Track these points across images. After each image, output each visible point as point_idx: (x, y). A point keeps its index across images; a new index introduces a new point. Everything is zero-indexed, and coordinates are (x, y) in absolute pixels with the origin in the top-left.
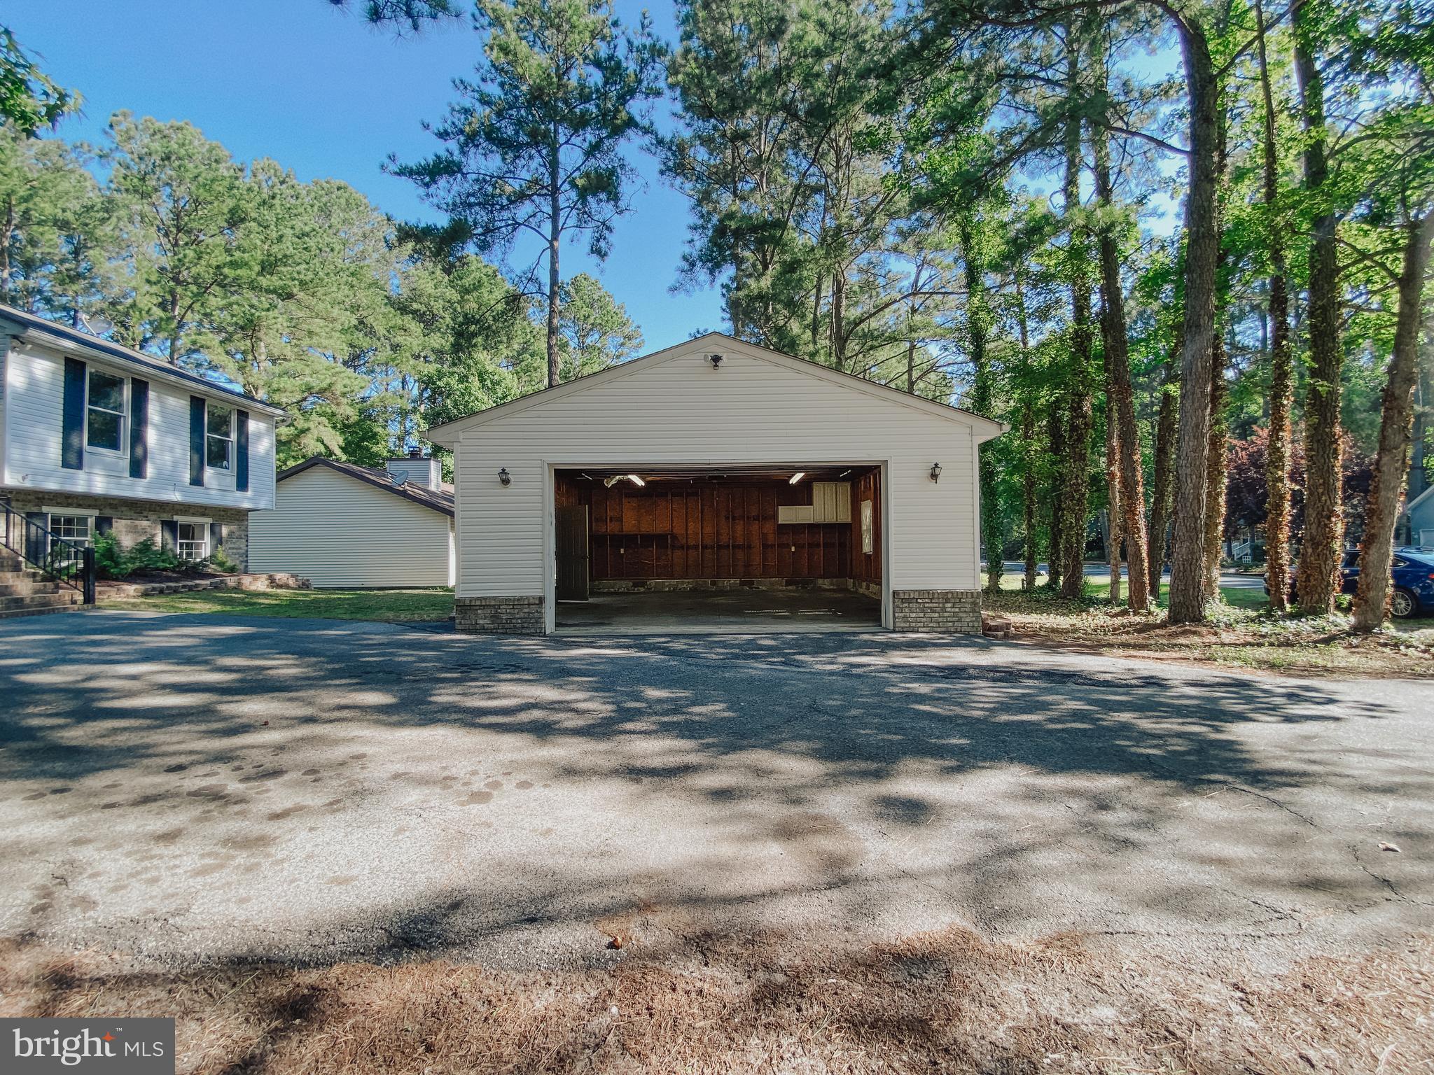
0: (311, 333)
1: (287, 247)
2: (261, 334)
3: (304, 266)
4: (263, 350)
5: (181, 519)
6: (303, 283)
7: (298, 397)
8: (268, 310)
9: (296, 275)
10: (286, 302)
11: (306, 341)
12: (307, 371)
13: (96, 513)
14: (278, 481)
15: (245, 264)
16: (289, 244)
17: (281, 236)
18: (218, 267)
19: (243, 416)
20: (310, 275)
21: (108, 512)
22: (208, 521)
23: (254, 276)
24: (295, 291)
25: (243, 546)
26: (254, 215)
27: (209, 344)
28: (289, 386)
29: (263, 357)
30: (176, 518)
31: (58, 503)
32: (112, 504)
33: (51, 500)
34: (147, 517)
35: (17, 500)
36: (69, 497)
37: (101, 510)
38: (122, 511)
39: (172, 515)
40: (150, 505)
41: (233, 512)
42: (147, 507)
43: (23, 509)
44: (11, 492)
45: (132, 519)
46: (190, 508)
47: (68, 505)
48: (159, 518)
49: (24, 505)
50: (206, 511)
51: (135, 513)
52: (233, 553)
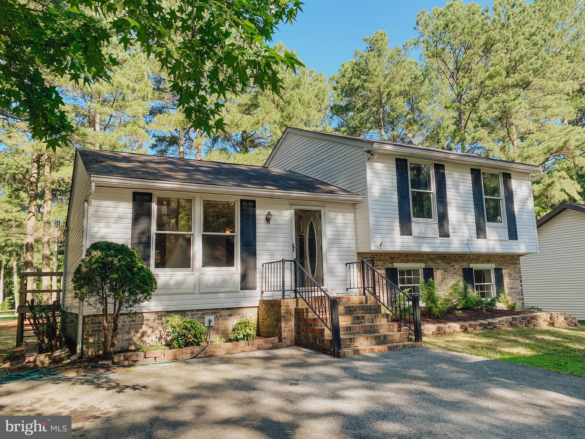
0: (545, 108)
1: (522, 49)
2: (512, 120)
3: (535, 57)
4: (514, 131)
5: (475, 266)
6: (535, 71)
7: (542, 159)
8: (515, 99)
9: (530, 67)
10: (526, 91)
11: (543, 115)
12: (547, 137)
13: (423, 265)
14: (538, 227)
15: (498, 74)
16: (522, 46)
17: (517, 44)
18: (482, 82)
19: (507, 177)
20: (540, 62)
21: (431, 265)
22: (491, 266)
23: (503, 80)
24: (531, 79)
25: (518, 286)
26: (498, 38)
27: (482, 136)
28: (536, 152)
29: (515, 137)
30: (472, 266)
31: (402, 260)
32: (432, 258)
33: (398, 258)
34: (453, 266)
35: (380, 260)
36: (407, 256)
37: (426, 263)
38: (438, 263)
39: (469, 264)
40: (455, 257)
41: (508, 258)
42: (453, 258)
43: (384, 266)
44: (377, 255)
45: (444, 269)
46: (480, 257)
47: (408, 262)
48: (461, 266)
49: (384, 263)
50: (491, 259)
51: (446, 264)
52: (512, 292)
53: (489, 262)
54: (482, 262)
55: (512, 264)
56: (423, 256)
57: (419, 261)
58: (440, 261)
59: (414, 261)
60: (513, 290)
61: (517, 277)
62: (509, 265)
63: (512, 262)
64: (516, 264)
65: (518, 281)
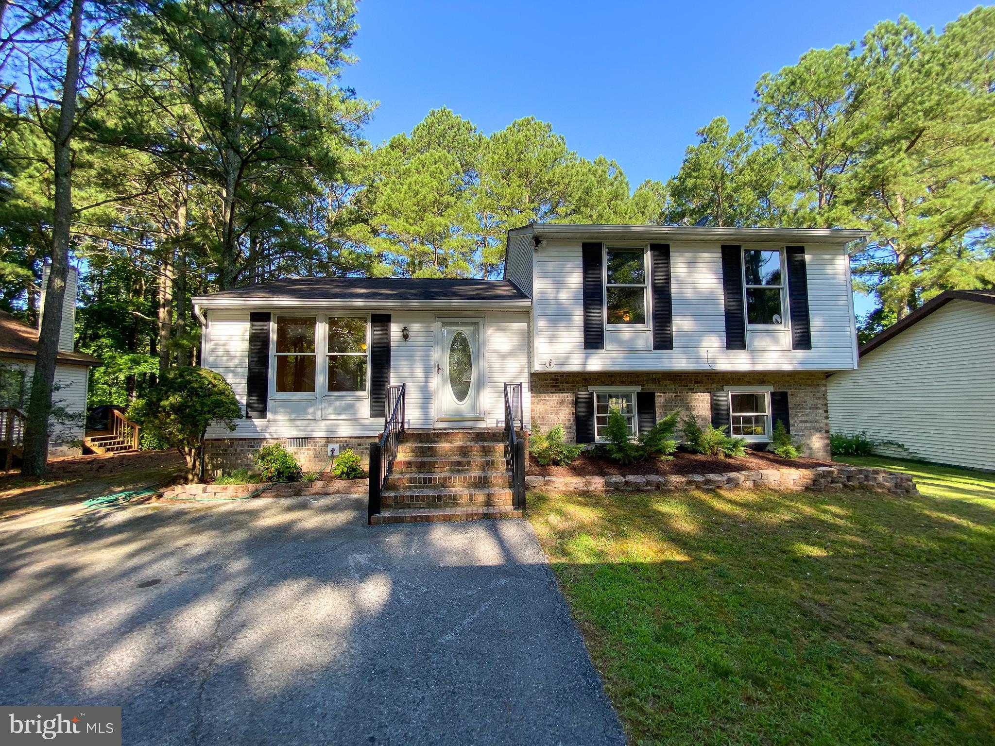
5: (734, 389)
13: (639, 389)
21: (651, 387)
22: (768, 389)
29: (900, 210)
30: (727, 388)
31: (602, 382)
33: (597, 379)
37: (643, 386)
38: (667, 385)
39: (722, 386)
42: (694, 379)
45: (676, 393)
47: (612, 384)
49: (573, 386)
50: (765, 379)
51: (680, 386)
52: (806, 428)
53: (764, 383)
54: (748, 384)
55: (809, 385)
56: (638, 376)
57: (632, 383)
58: (668, 382)
59: (622, 383)
60: (808, 425)
61: (819, 406)
62: (802, 387)
63: (809, 382)
64: (818, 385)
65: (820, 411)
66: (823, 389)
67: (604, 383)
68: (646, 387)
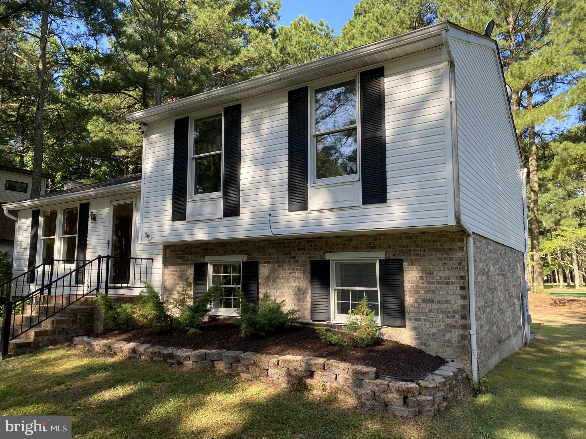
5: (336, 258)
13: (243, 258)
21: (256, 257)
22: (376, 256)
30: (329, 256)
31: (217, 252)
32: (260, 247)
33: (213, 249)
34: (295, 258)
35: (191, 254)
36: (225, 246)
37: (249, 255)
38: (270, 254)
39: (324, 254)
40: (299, 242)
41: (427, 238)
42: (296, 245)
43: (194, 260)
44: (187, 247)
45: (279, 262)
46: (350, 240)
47: (224, 253)
48: (310, 257)
49: (195, 257)
50: (376, 243)
51: (283, 254)
52: (431, 310)
53: (371, 247)
54: (356, 249)
55: (437, 250)
56: (246, 245)
57: (240, 252)
58: (273, 250)
59: (233, 253)
60: (435, 306)
61: (453, 279)
62: (427, 253)
63: (438, 245)
64: (451, 250)
65: (454, 287)
66: (460, 254)
67: (218, 254)
68: (252, 256)
